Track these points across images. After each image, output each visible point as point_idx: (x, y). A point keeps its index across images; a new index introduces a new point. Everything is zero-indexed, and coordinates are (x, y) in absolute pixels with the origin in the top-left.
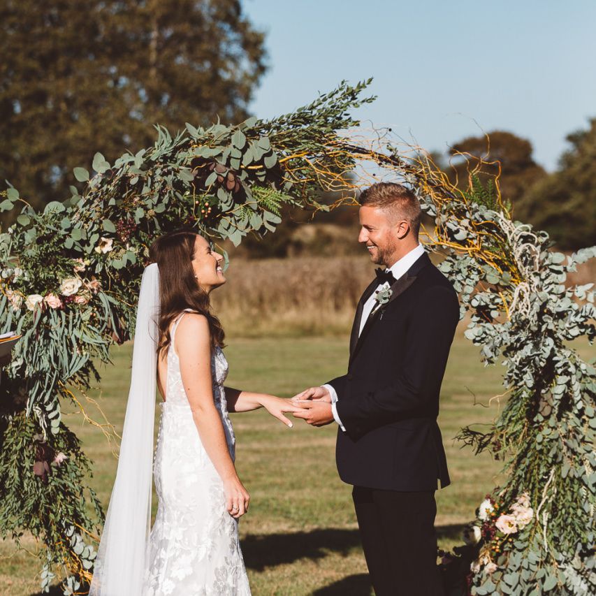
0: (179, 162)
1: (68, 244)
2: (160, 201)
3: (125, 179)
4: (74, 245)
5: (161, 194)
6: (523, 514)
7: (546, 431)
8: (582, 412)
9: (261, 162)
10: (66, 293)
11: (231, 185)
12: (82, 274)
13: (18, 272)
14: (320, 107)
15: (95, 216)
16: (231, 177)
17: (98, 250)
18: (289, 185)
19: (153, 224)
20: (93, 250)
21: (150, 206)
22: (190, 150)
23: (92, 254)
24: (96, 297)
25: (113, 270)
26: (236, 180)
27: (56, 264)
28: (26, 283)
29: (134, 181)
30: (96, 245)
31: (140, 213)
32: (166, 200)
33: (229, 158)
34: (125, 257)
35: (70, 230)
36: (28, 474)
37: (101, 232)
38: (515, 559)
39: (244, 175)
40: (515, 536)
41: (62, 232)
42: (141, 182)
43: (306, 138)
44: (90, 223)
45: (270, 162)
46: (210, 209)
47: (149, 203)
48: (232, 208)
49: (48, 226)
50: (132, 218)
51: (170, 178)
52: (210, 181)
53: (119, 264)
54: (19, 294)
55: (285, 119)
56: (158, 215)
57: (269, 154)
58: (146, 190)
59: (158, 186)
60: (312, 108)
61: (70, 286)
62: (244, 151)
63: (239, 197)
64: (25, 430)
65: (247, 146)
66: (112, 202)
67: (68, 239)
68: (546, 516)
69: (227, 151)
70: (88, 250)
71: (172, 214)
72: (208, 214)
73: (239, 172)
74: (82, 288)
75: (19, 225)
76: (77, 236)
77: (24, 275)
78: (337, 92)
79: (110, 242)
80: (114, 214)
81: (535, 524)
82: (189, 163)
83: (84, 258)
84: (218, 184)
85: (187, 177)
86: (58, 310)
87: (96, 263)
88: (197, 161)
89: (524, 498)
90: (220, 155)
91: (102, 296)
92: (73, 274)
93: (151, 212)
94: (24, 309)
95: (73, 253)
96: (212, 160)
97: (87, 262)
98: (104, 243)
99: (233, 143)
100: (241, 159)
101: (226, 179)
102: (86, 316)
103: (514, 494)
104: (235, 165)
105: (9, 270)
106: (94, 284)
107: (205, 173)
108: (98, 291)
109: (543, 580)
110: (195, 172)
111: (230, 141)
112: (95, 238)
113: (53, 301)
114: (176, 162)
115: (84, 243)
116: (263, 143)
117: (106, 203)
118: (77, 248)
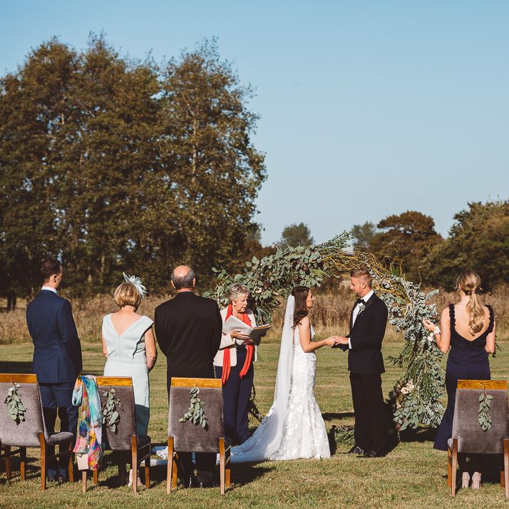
0: (286, 260)
2: (279, 274)
3: (266, 267)
5: (280, 272)
6: (411, 387)
7: (419, 356)
8: (431, 349)
9: (316, 260)
11: (305, 269)
14: (336, 240)
15: (256, 280)
16: (305, 265)
17: (256, 292)
18: (325, 268)
19: (277, 282)
21: (276, 276)
22: (289, 256)
23: (254, 293)
25: (262, 299)
26: (307, 267)
29: (270, 267)
30: (256, 290)
31: (272, 279)
32: (282, 274)
33: (304, 259)
34: (267, 295)
37: (258, 285)
38: (408, 403)
39: (310, 265)
40: (408, 395)
42: (273, 267)
43: (331, 251)
44: (254, 282)
45: (319, 261)
46: (297, 277)
48: (305, 277)
50: (269, 281)
51: (284, 266)
52: (297, 267)
53: (265, 297)
55: (323, 244)
56: (279, 279)
57: (319, 258)
58: (274, 271)
59: (279, 269)
60: (333, 240)
62: (309, 257)
63: (308, 273)
65: (311, 255)
66: (262, 275)
68: (419, 387)
69: (304, 256)
71: (284, 279)
72: (297, 279)
73: (308, 264)
75: (226, 283)
78: (342, 235)
79: (261, 289)
80: (263, 279)
81: (415, 390)
82: (289, 260)
84: (300, 268)
85: (289, 266)
87: (256, 296)
88: (292, 260)
89: (411, 381)
90: (301, 258)
93: (277, 278)
96: (298, 259)
98: (259, 289)
99: (305, 253)
100: (309, 259)
101: (303, 266)
103: (407, 379)
104: (306, 261)
105: (223, 299)
107: (295, 264)
109: (418, 410)
110: (292, 264)
112: (256, 288)
114: (284, 260)
116: (317, 253)
117: (260, 275)
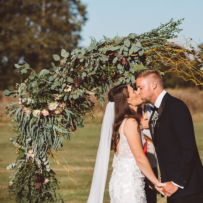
0: (100, 52)
1: (53, 88)
2: (93, 69)
3: (77, 60)
4: (55, 88)
5: (94, 66)
9: (137, 53)
10: (51, 109)
11: (124, 63)
12: (58, 101)
13: (29, 100)
14: (161, 29)
15: (64, 76)
16: (124, 59)
17: (65, 90)
18: (148, 63)
19: (90, 79)
20: (63, 90)
21: (89, 72)
22: (105, 47)
23: (62, 92)
24: (64, 111)
25: (72, 99)
26: (126, 60)
27: (47, 96)
28: (33, 104)
29: (81, 61)
30: (65, 88)
31: (84, 75)
32: (96, 69)
33: (123, 51)
34: (78, 94)
35: (53, 82)
36: (33, 188)
37: (67, 83)
39: (129, 58)
41: (49, 82)
42: (85, 61)
43: (155, 42)
44: (62, 79)
45: (141, 54)
46: (115, 73)
47: (88, 70)
48: (124, 73)
49: (43, 80)
50: (81, 77)
51: (98, 60)
52: (115, 60)
53: (75, 97)
54: (29, 110)
55: (146, 34)
56: (92, 76)
57: (141, 50)
58: (86, 65)
59: (92, 63)
60: (158, 30)
61: (53, 106)
62: (129, 48)
63: (127, 68)
64: (31, 169)
65: (131, 46)
66: (72, 70)
67: (52, 86)
69: (122, 48)
70: (61, 90)
71: (98, 75)
72: (114, 75)
73: (127, 57)
74: (58, 107)
75: (29, 79)
76: (56, 84)
77: (32, 101)
78: (169, 23)
79: (70, 87)
80: (73, 75)
82: (105, 53)
83: (59, 94)
84: (118, 62)
85: (105, 59)
86: (47, 117)
87: (64, 96)
88: (108, 53)
90: (119, 50)
91: (66, 110)
92: (54, 101)
93: (90, 74)
94: (31, 116)
95: (54, 92)
96: (116, 51)
97: (60, 96)
98: (68, 87)
99: (125, 44)
100: (128, 52)
101: (122, 60)
102: (59, 120)
104: (126, 54)
105: (25, 99)
106: (63, 105)
107: (113, 57)
108: (65, 108)
110: (108, 57)
111: (123, 44)
112: (64, 85)
113: (45, 113)
114: (99, 52)
115: (59, 87)
116: (139, 44)
117: (69, 70)
118: (56, 90)
